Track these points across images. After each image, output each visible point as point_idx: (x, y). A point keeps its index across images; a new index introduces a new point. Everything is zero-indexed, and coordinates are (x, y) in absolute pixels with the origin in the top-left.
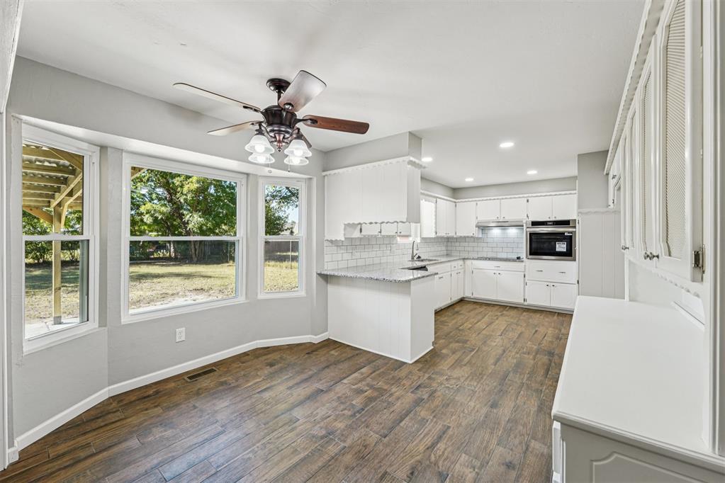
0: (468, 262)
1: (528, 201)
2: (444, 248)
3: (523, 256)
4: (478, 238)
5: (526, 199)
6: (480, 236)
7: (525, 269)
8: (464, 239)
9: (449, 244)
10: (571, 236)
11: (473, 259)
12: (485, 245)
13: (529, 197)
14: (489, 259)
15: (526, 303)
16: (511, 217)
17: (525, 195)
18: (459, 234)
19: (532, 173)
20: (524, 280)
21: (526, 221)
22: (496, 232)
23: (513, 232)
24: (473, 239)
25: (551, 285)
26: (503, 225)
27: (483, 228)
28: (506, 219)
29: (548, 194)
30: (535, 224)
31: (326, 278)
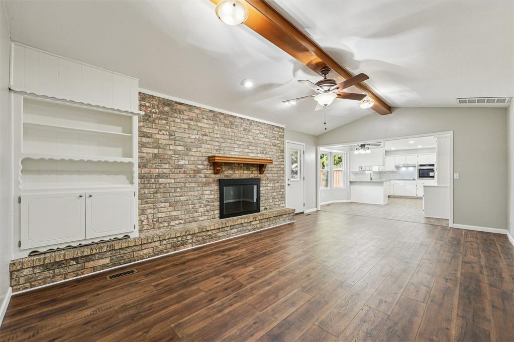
0: (392, 181)
2: (379, 176)
3: (416, 178)
4: (395, 172)
5: (417, 156)
6: (396, 170)
7: (417, 184)
9: (380, 174)
10: (434, 170)
11: (394, 180)
12: (399, 174)
14: (401, 180)
15: (417, 196)
16: (410, 163)
17: (417, 154)
18: (386, 170)
19: (420, 147)
20: (417, 187)
21: (417, 164)
22: (403, 169)
23: (411, 169)
24: (393, 172)
26: (407, 166)
27: (398, 167)
28: (409, 163)
30: (421, 165)
31: (351, 182)
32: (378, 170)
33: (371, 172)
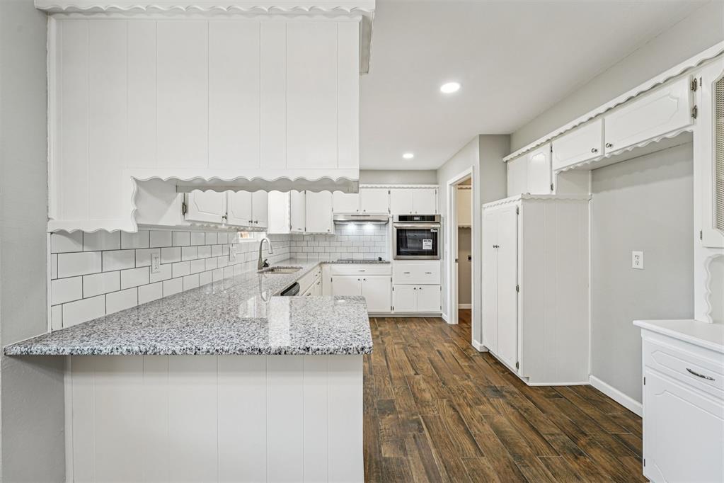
0: (326, 267)
1: (389, 193)
2: (287, 250)
3: (389, 257)
4: (333, 236)
5: (387, 190)
7: (392, 272)
8: (314, 236)
9: (293, 244)
10: (436, 233)
11: (333, 263)
12: (338, 244)
13: (391, 188)
14: (353, 262)
15: (393, 312)
16: (372, 210)
17: (387, 186)
18: (309, 231)
20: (391, 285)
22: (351, 228)
24: (327, 236)
25: (418, 287)
26: (360, 220)
28: (368, 212)
29: (410, 186)
30: (403, 218)
32: (287, 231)
33: (263, 235)
